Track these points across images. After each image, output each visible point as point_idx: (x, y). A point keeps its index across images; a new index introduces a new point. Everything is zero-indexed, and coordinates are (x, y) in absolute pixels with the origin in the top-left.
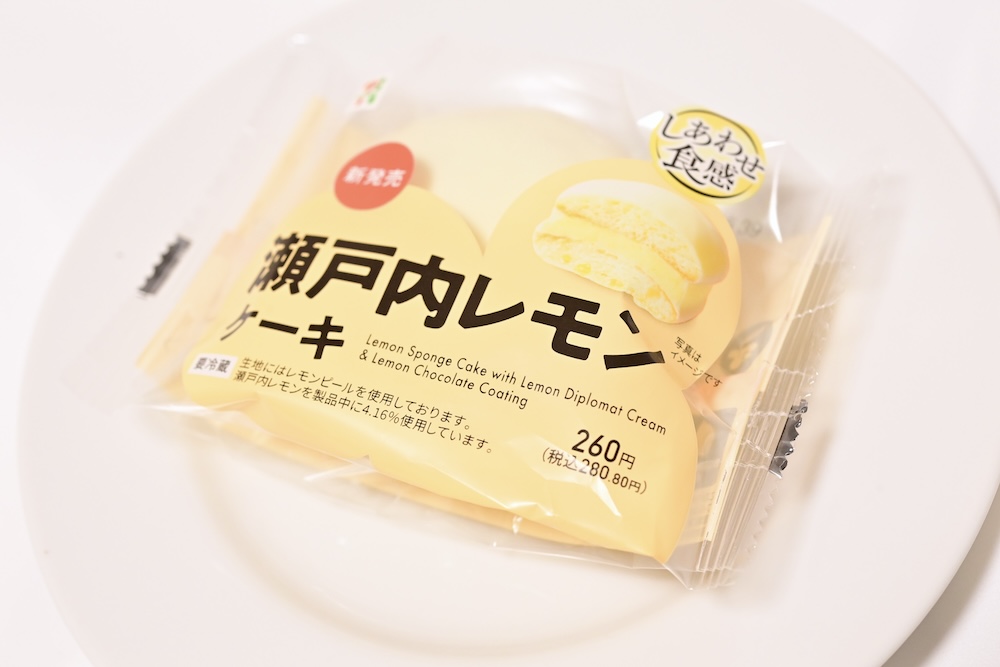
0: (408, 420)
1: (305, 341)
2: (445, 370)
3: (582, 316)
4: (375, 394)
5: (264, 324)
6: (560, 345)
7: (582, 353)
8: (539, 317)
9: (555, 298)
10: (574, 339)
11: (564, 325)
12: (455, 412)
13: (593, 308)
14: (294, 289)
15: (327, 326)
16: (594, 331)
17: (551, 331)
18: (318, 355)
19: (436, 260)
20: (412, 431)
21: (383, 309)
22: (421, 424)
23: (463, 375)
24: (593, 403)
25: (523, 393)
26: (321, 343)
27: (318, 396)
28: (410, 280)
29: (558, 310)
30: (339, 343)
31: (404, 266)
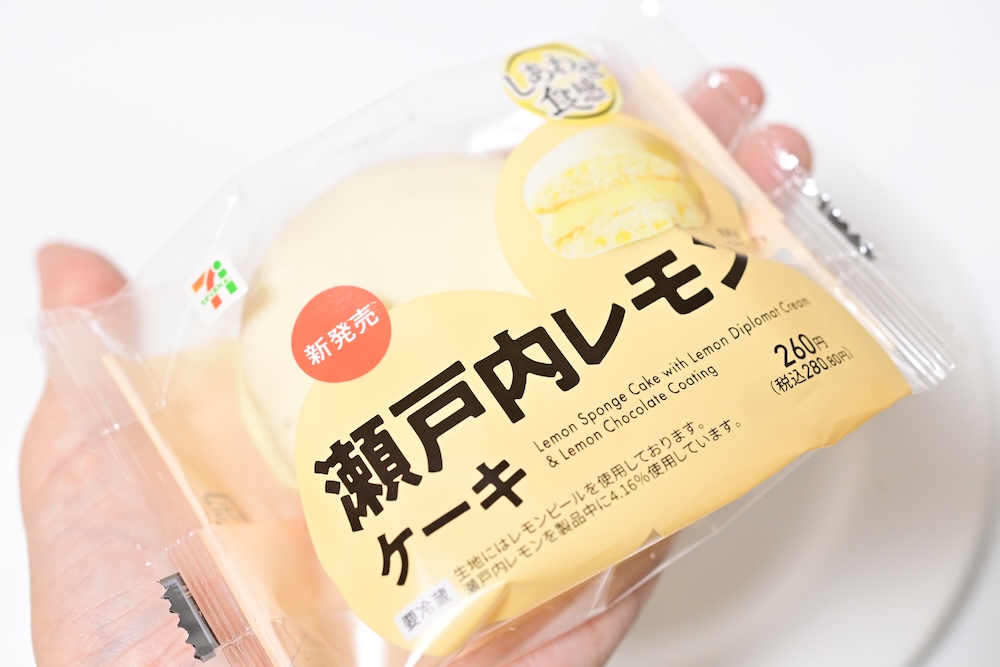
0: (655, 469)
1: (486, 504)
2: (627, 407)
3: (670, 271)
4: (604, 479)
5: (429, 530)
6: (684, 307)
7: (705, 296)
8: (641, 302)
9: (634, 277)
10: (686, 291)
11: (666, 289)
12: (679, 426)
13: (669, 257)
14: (415, 480)
15: (489, 475)
16: (692, 273)
17: (662, 303)
18: (516, 501)
19: (502, 338)
20: (669, 473)
21: (515, 415)
22: (668, 461)
23: (646, 396)
24: (758, 322)
25: (702, 365)
26: (506, 490)
27: (563, 528)
28: (504, 372)
29: (647, 284)
30: (520, 474)
31: (485, 368)
